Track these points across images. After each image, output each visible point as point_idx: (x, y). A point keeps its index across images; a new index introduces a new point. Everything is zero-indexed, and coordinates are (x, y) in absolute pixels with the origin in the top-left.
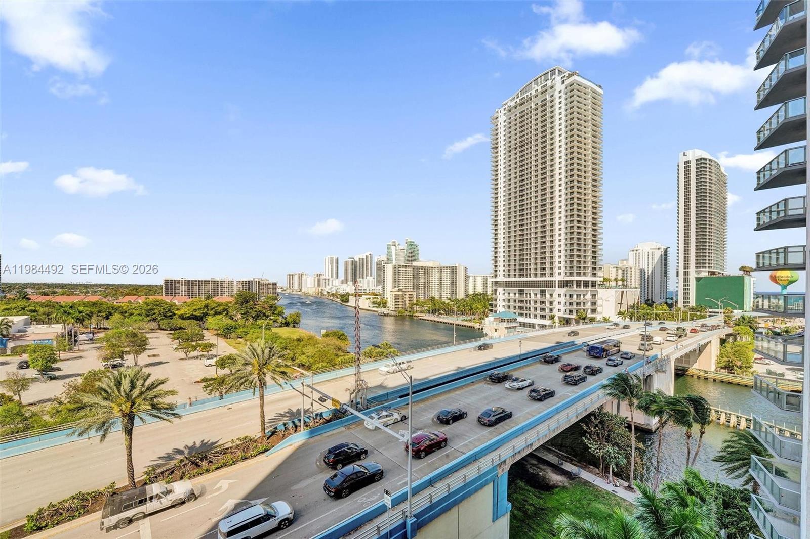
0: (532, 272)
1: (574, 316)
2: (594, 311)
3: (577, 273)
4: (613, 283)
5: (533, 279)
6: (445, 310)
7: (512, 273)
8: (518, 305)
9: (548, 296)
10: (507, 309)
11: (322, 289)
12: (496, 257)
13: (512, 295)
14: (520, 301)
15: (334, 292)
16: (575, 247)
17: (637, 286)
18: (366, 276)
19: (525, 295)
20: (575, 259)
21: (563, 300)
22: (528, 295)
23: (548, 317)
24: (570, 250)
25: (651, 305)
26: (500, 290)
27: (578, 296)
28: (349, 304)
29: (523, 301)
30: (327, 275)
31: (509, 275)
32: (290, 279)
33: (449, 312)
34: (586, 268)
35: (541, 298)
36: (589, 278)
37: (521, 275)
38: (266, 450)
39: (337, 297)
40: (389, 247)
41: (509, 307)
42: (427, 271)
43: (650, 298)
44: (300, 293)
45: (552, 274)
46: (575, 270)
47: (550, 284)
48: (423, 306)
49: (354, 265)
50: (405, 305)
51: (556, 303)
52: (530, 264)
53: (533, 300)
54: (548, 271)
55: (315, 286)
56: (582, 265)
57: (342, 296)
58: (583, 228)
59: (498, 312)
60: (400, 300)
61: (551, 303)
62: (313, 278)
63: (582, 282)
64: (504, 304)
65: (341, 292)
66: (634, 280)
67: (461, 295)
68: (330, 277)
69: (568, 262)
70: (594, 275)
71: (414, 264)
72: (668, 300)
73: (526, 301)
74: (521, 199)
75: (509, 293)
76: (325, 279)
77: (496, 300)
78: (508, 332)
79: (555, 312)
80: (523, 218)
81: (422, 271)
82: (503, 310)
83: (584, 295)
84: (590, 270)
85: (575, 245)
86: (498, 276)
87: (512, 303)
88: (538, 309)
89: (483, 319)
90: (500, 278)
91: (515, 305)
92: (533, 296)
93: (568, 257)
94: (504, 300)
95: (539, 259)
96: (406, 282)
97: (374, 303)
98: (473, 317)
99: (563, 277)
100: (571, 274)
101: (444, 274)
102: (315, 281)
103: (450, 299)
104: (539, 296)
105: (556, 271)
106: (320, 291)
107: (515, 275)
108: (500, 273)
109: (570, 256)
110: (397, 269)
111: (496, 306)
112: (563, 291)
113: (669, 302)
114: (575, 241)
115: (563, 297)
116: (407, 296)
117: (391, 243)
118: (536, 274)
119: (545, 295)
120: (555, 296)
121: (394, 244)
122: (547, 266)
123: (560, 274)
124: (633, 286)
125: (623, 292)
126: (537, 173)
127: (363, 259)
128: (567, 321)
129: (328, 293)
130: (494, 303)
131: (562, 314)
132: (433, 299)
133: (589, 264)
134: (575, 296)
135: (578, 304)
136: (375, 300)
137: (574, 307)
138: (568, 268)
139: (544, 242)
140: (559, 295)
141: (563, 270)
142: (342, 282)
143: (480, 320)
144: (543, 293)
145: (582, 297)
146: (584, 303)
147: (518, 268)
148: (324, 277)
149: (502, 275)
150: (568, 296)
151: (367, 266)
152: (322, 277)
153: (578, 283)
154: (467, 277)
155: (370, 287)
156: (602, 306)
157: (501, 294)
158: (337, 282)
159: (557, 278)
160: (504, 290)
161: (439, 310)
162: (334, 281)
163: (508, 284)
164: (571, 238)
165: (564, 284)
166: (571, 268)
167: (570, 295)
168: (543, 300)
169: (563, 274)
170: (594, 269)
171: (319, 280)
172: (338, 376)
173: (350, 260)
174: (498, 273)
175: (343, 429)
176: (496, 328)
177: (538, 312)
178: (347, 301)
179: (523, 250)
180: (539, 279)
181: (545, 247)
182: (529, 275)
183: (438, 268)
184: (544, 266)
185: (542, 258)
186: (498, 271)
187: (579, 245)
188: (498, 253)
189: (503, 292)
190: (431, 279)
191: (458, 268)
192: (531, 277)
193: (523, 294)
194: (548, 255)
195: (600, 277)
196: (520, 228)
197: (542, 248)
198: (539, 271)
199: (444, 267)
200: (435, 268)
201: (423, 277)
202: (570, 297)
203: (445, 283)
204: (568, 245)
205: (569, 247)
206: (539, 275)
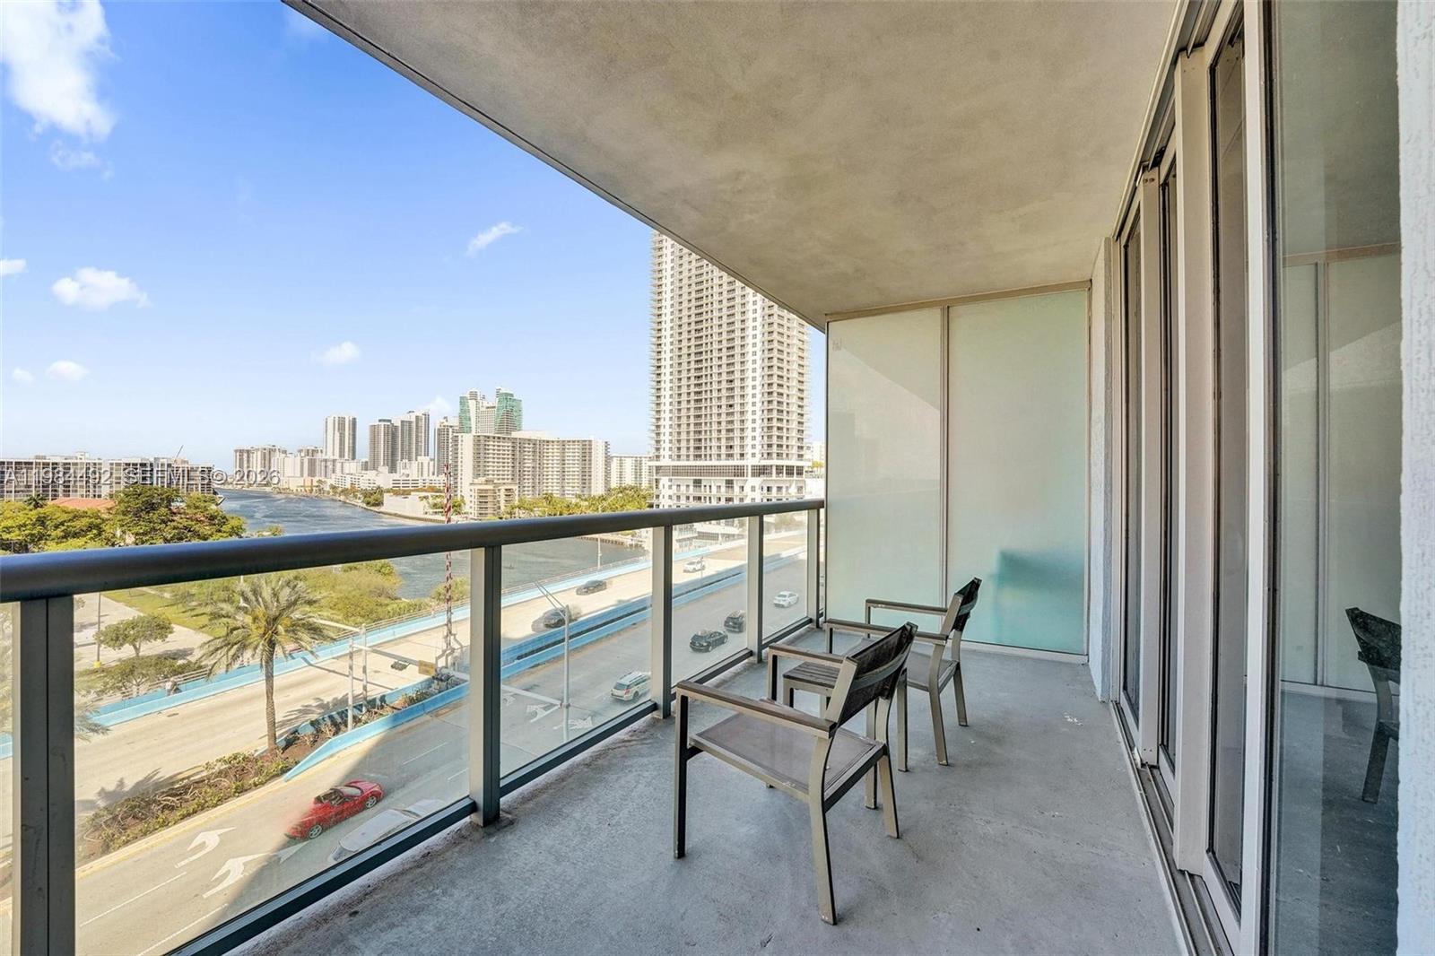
0: (714, 451)
3: (778, 455)
5: (714, 462)
7: (683, 451)
9: (737, 489)
11: (320, 481)
12: (658, 427)
13: (683, 488)
14: (695, 498)
15: (348, 486)
16: (775, 414)
18: (417, 455)
19: (703, 487)
20: (775, 432)
21: (758, 495)
22: (708, 488)
24: (769, 419)
26: (664, 481)
27: (779, 489)
28: (382, 509)
29: (699, 498)
30: (331, 452)
31: (679, 456)
32: (241, 460)
34: (790, 448)
35: (727, 493)
36: (794, 462)
37: (698, 457)
38: (284, 771)
39: (355, 496)
40: (463, 401)
42: (538, 446)
44: (268, 489)
45: (742, 455)
46: (775, 450)
47: (739, 471)
48: (532, 510)
49: (392, 432)
50: (499, 508)
51: (748, 501)
52: (711, 439)
53: (714, 496)
54: (737, 451)
55: (302, 475)
56: (784, 442)
57: (366, 494)
58: (785, 387)
60: (489, 499)
61: (741, 500)
62: (299, 458)
63: (785, 468)
64: (670, 502)
65: (364, 485)
67: (598, 490)
68: (337, 457)
69: (765, 438)
70: (800, 456)
71: (515, 434)
75: (679, 486)
76: (326, 461)
77: (658, 497)
80: (700, 366)
81: (529, 448)
83: (787, 488)
84: (794, 451)
85: (775, 412)
86: (662, 458)
87: (683, 502)
90: (665, 462)
92: (714, 489)
93: (765, 430)
94: (670, 497)
95: (724, 432)
96: (499, 468)
97: (435, 506)
99: (757, 461)
100: (769, 455)
101: (569, 454)
102: (302, 464)
103: (580, 496)
104: (723, 489)
105: (748, 450)
106: (315, 484)
107: (688, 456)
108: (665, 453)
109: (768, 428)
110: (480, 444)
112: (757, 481)
114: (774, 406)
115: (758, 491)
116: (503, 493)
117: (468, 396)
118: (719, 455)
119: (732, 487)
120: (747, 489)
121: (474, 396)
122: (736, 443)
123: (754, 455)
126: (721, 298)
127: (410, 422)
129: (333, 487)
130: (655, 501)
132: (548, 498)
133: (793, 442)
134: (774, 490)
136: (438, 500)
138: (765, 447)
139: (731, 406)
140: (753, 489)
141: (757, 451)
142: (365, 467)
143: (632, 531)
144: (729, 484)
145: (784, 490)
147: (692, 444)
148: (324, 457)
149: (667, 457)
150: (765, 489)
151: (417, 436)
152: (319, 456)
153: (779, 469)
154: (608, 459)
155: (425, 476)
157: (666, 486)
158: (352, 467)
159: (750, 462)
160: (671, 480)
162: (346, 465)
163: (677, 471)
164: (769, 402)
165: (761, 471)
166: (770, 446)
167: (768, 488)
168: (729, 496)
169: (758, 456)
170: (801, 448)
171: (312, 463)
172: (398, 636)
173: (383, 423)
174: (662, 452)
175: (428, 717)
178: (379, 503)
179: (699, 416)
180: (723, 462)
181: (732, 414)
182: (708, 457)
183: (558, 442)
184: (732, 444)
185: (728, 431)
186: (662, 450)
187: (780, 411)
188: (662, 420)
189: (670, 483)
190: (545, 462)
191: (593, 443)
192: (711, 460)
193: (700, 486)
194: (737, 425)
195: (809, 460)
196: (696, 382)
197: (727, 414)
198: (723, 450)
199: (569, 442)
200: (553, 442)
201: (531, 457)
202: (768, 491)
203: (571, 469)
204: (766, 412)
205: (766, 415)
206: (723, 457)
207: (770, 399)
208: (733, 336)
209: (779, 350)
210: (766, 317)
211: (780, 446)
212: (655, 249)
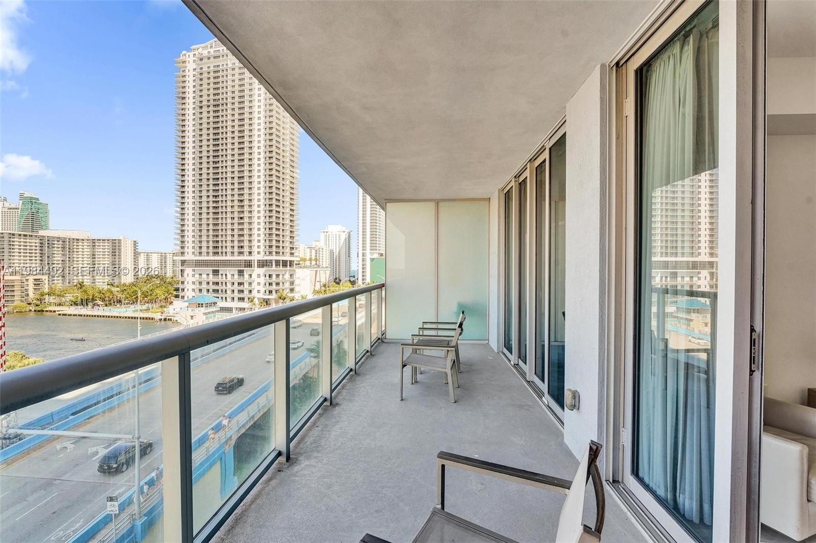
0: (229, 250)
1: (274, 296)
2: (292, 290)
3: (276, 253)
4: (308, 263)
5: (229, 258)
6: (103, 300)
7: (204, 250)
8: (212, 287)
9: (246, 276)
10: (198, 293)
12: (183, 231)
13: (204, 276)
14: (214, 283)
16: (274, 225)
17: (328, 266)
19: (220, 276)
20: (274, 237)
21: (262, 280)
22: (224, 276)
23: (246, 299)
24: (269, 229)
25: (338, 283)
26: (188, 271)
27: (278, 276)
29: (217, 283)
31: (200, 253)
33: (111, 301)
34: (285, 248)
35: (238, 279)
36: (287, 258)
37: (216, 253)
41: (200, 290)
42: (68, 245)
43: (337, 277)
45: (250, 253)
46: (274, 249)
47: (249, 264)
48: (63, 296)
50: (29, 295)
51: (254, 285)
52: (226, 241)
53: (229, 281)
54: (246, 250)
56: (281, 244)
58: (281, 207)
59: (186, 298)
60: (18, 288)
61: (250, 284)
63: (288, 262)
64: (193, 287)
66: (325, 261)
67: (128, 279)
69: (267, 241)
70: (292, 254)
71: (42, 233)
72: (351, 278)
73: (222, 283)
74: (215, 166)
75: (200, 274)
77: (183, 283)
78: (207, 318)
79: (255, 293)
80: (217, 188)
81: (58, 244)
82: (193, 294)
83: (283, 275)
84: (288, 250)
85: (274, 223)
86: (186, 254)
87: (204, 286)
88: (236, 291)
89: (165, 307)
90: (189, 257)
91: (208, 288)
92: (229, 276)
93: (267, 236)
94: (194, 283)
95: (236, 236)
96: (27, 261)
98: (150, 305)
99: (261, 257)
100: (270, 253)
101: (99, 251)
103: (110, 284)
104: (236, 276)
105: (255, 249)
107: (208, 253)
108: (189, 250)
109: (270, 234)
111: (183, 290)
112: (262, 271)
113: (352, 279)
114: (274, 219)
115: (262, 278)
116: (33, 282)
118: (233, 253)
119: (243, 275)
120: (254, 276)
122: (245, 244)
123: (259, 253)
124: (324, 266)
125: (316, 271)
128: (267, 302)
130: (181, 286)
131: (261, 295)
132: (80, 285)
133: (287, 244)
134: (274, 277)
135: (278, 284)
137: (274, 287)
138: (267, 247)
139: (241, 218)
140: (259, 276)
141: (262, 249)
143: (160, 310)
144: (241, 273)
145: (281, 276)
146: (283, 283)
147: (211, 244)
149: (190, 253)
150: (267, 276)
153: (277, 262)
154: (136, 254)
156: (299, 285)
157: (190, 275)
159: (255, 258)
160: (193, 271)
161: (93, 300)
163: (199, 264)
164: (270, 217)
165: (263, 264)
166: (270, 247)
167: (270, 275)
168: (240, 281)
169: (262, 253)
170: (292, 248)
174: (186, 250)
176: (192, 314)
177: (236, 295)
179: (217, 224)
180: (236, 258)
181: (243, 223)
182: (224, 253)
183: (88, 240)
184: (242, 245)
185: (240, 235)
186: (186, 248)
187: (278, 223)
188: (186, 226)
189: (193, 273)
190: (74, 256)
191: (122, 241)
192: (226, 256)
193: (218, 275)
194: (246, 232)
195: (297, 256)
196: (214, 200)
197: (239, 224)
198: (236, 249)
199: (99, 240)
200: (83, 240)
201: (61, 252)
202: (270, 277)
203: (101, 262)
204: (267, 223)
205: (268, 226)
206: (236, 254)
207: (271, 215)
208: (242, 169)
209: (276, 182)
210: (268, 159)
211: (278, 247)
212: (179, 98)
